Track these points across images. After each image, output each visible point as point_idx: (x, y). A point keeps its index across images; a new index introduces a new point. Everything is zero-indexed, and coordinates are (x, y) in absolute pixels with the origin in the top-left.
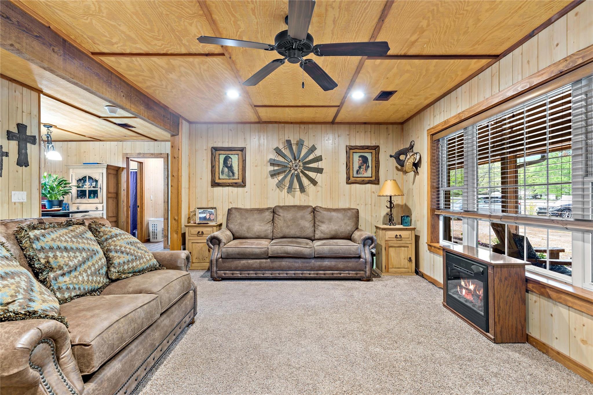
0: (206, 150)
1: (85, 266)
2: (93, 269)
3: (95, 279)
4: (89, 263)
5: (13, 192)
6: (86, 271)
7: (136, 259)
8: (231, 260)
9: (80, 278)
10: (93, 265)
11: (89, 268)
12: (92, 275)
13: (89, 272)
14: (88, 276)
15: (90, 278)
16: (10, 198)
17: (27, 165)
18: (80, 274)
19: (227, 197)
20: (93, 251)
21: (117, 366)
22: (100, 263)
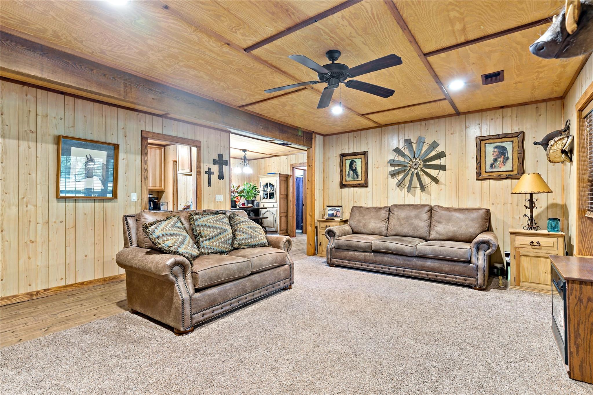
0: (336, 157)
1: (218, 237)
2: (223, 239)
3: (223, 245)
4: (221, 236)
5: (216, 195)
6: (218, 240)
7: (251, 237)
8: (341, 250)
9: (215, 244)
10: (223, 237)
11: (221, 239)
12: (222, 243)
13: (220, 241)
14: (219, 243)
15: (221, 245)
16: (215, 199)
17: (223, 179)
18: (215, 241)
19: (353, 196)
20: (224, 229)
21: (215, 291)
22: (228, 237)
